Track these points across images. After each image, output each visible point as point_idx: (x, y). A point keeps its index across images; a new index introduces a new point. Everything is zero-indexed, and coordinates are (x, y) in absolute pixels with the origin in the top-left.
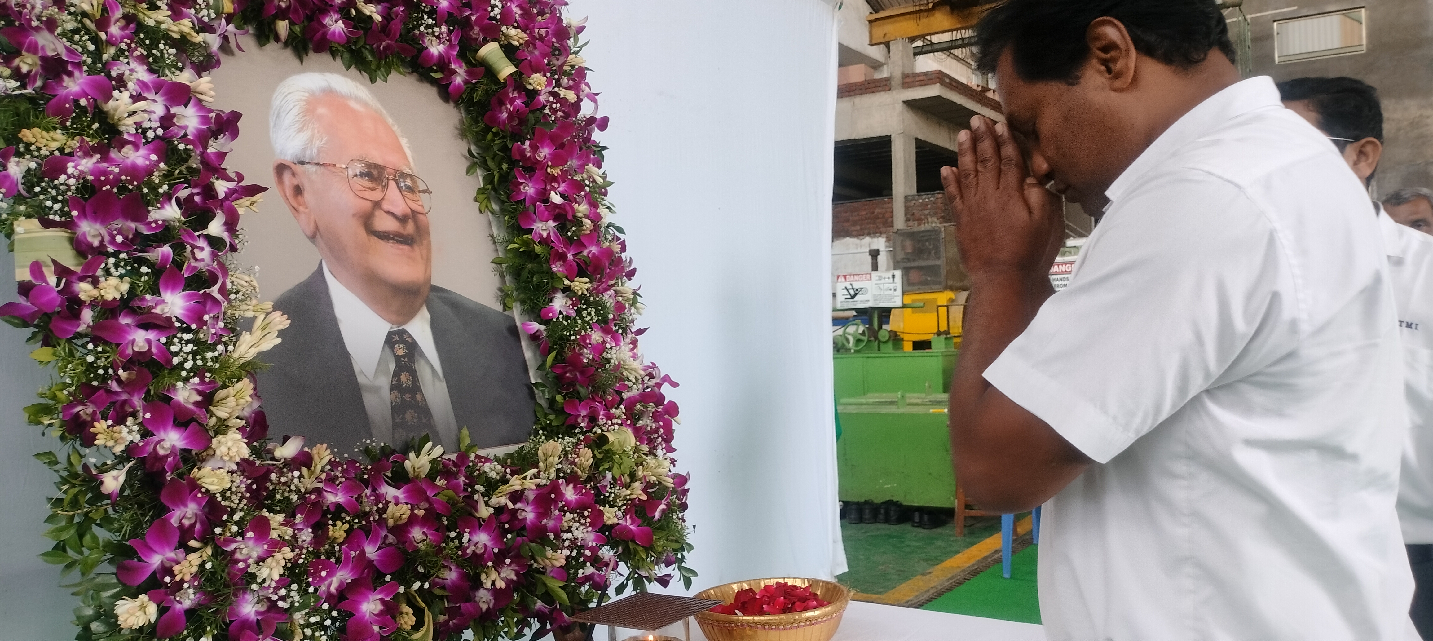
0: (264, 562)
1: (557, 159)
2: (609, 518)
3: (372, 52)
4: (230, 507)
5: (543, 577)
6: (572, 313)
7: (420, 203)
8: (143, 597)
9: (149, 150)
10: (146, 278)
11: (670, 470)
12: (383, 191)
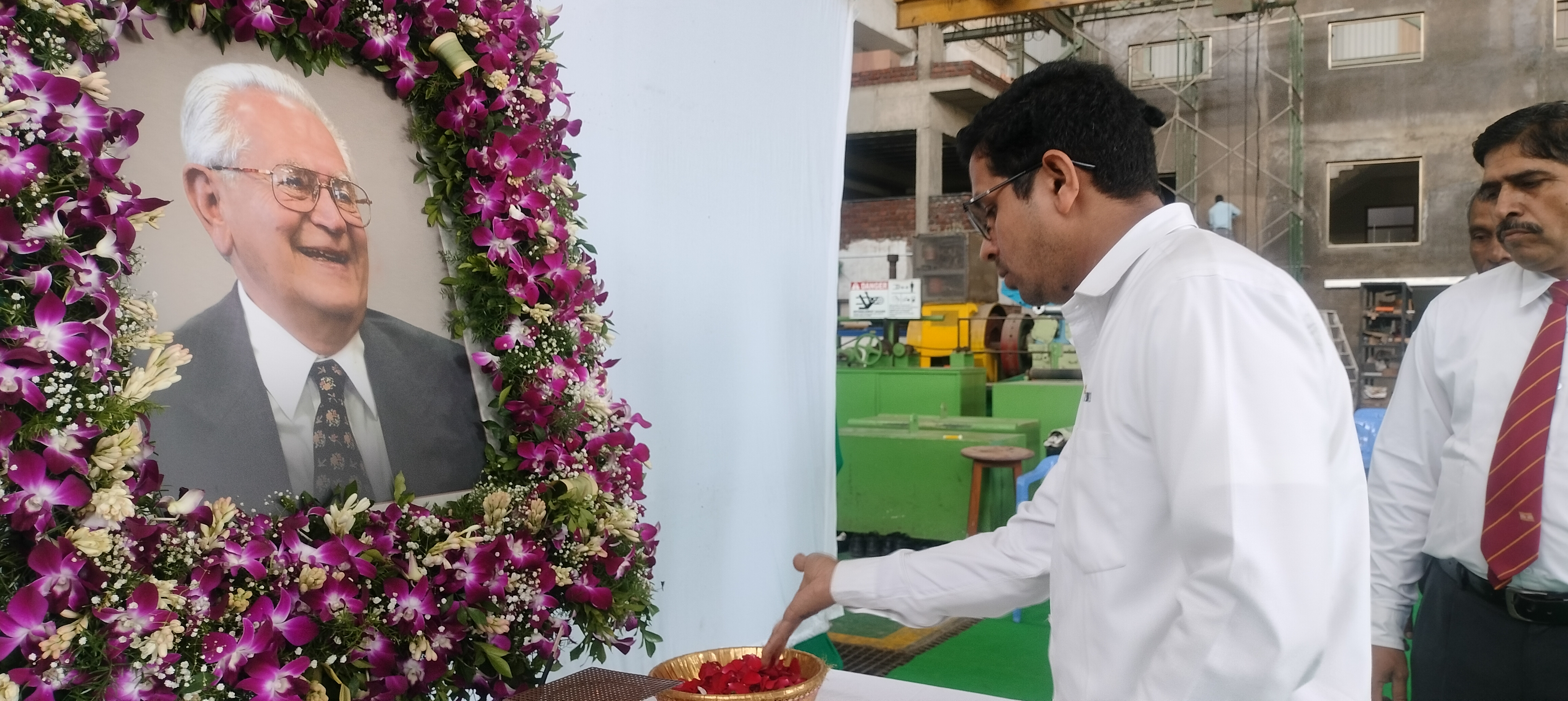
0: (149, 636)
1: (519, 169)
2: (561, 579)
3: (306, 41)
4: (111, 573)
5: (483, 646)
6: (531, 344)
7: (357, 215)
9: (27, 155)
10: (19, 306)
11: (637, 521)
12: (313, 201)
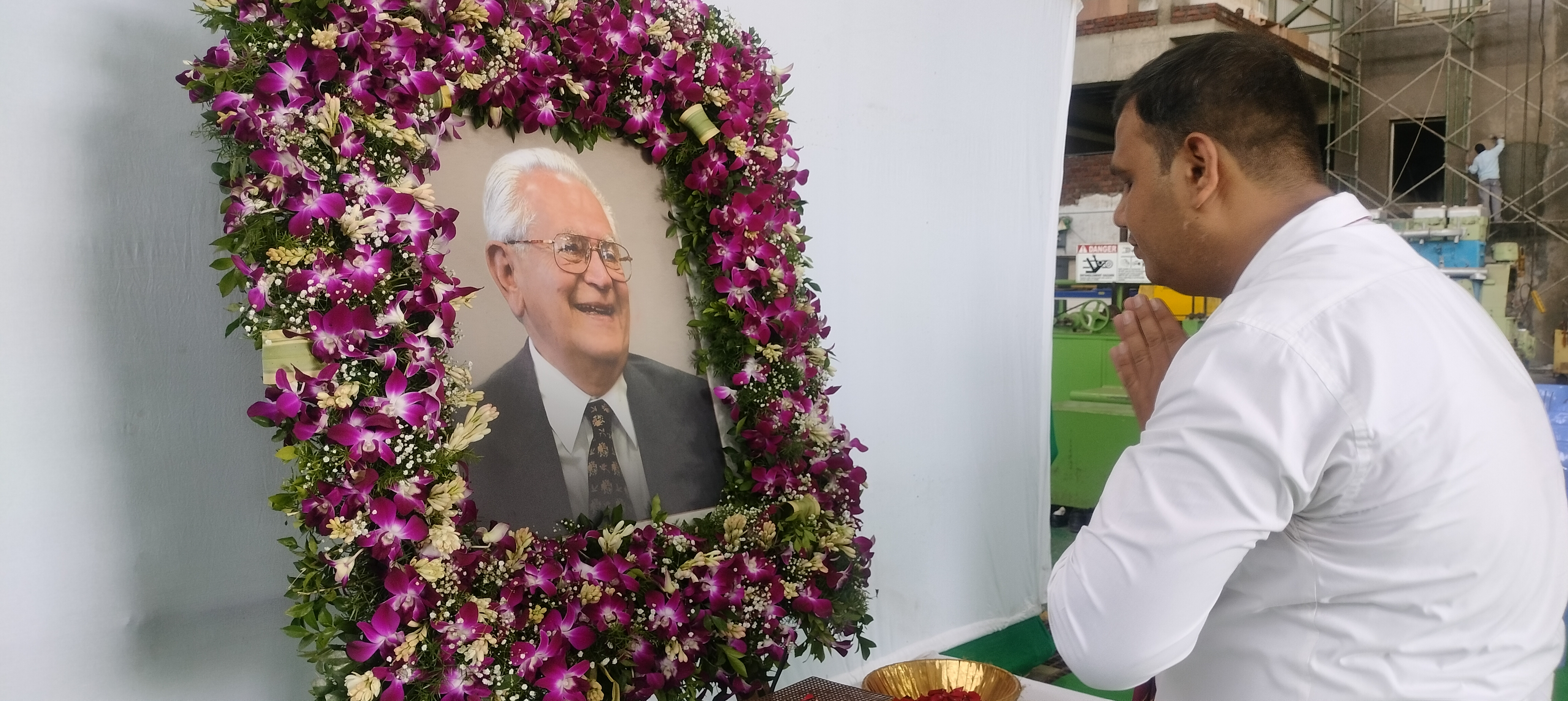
0: (471, 644)
1: (755, 224)
2: (788, 592)
3: (579, 125)
4: (443, 593)
5: (724, 648)
6: (763, 378)
7: (620, 271)
8: (369, 674)
9: (377, 259)
10: (374, 381)
11: (855, 537)
12: (586, 263)
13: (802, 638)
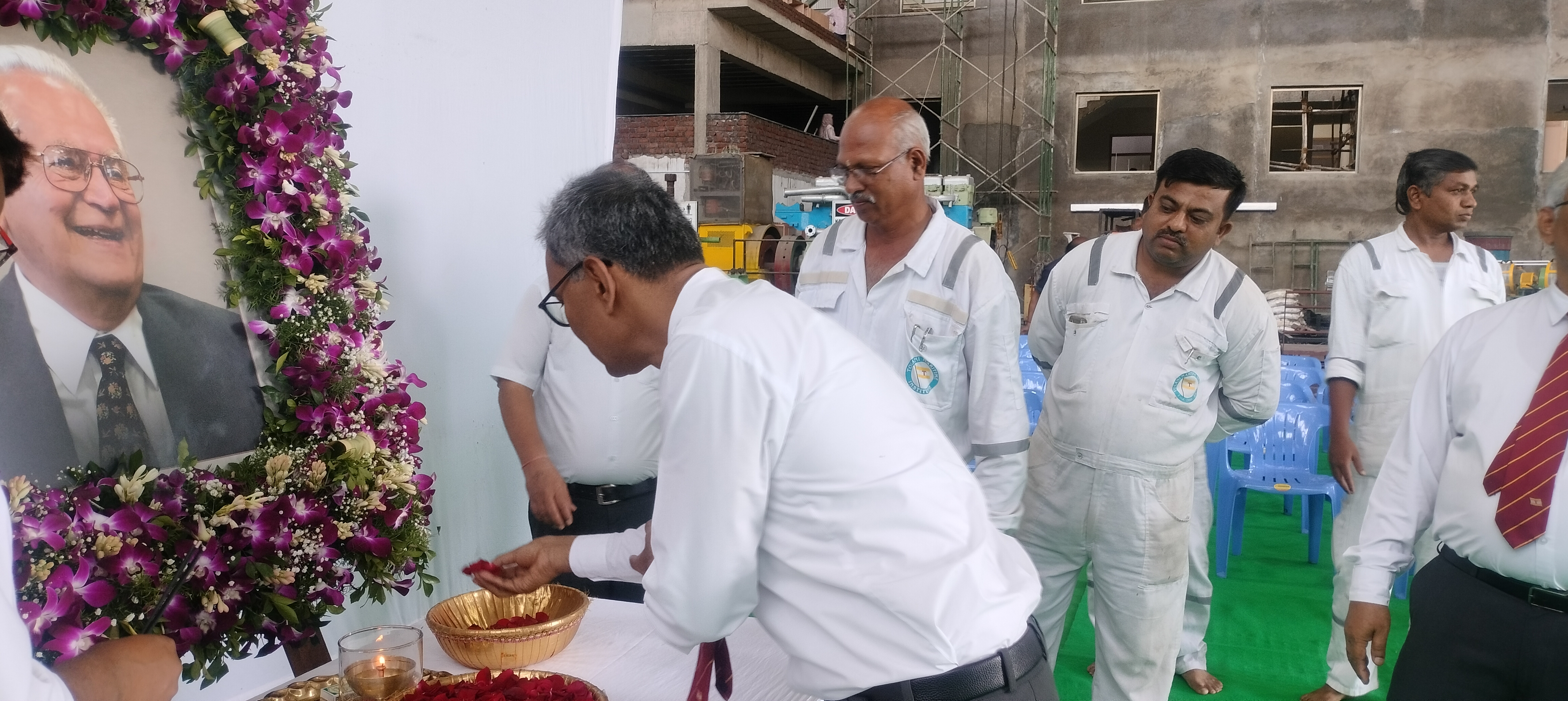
1: (291, 145)
2: (343, 532)
3: (72, 22)
5: (270, 596)
6: (307, 312)
7: (130, 191)
11: (414, 473)
12: (85, 180)
13: (359, 580)
